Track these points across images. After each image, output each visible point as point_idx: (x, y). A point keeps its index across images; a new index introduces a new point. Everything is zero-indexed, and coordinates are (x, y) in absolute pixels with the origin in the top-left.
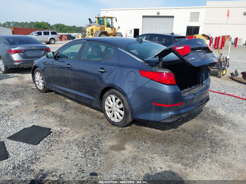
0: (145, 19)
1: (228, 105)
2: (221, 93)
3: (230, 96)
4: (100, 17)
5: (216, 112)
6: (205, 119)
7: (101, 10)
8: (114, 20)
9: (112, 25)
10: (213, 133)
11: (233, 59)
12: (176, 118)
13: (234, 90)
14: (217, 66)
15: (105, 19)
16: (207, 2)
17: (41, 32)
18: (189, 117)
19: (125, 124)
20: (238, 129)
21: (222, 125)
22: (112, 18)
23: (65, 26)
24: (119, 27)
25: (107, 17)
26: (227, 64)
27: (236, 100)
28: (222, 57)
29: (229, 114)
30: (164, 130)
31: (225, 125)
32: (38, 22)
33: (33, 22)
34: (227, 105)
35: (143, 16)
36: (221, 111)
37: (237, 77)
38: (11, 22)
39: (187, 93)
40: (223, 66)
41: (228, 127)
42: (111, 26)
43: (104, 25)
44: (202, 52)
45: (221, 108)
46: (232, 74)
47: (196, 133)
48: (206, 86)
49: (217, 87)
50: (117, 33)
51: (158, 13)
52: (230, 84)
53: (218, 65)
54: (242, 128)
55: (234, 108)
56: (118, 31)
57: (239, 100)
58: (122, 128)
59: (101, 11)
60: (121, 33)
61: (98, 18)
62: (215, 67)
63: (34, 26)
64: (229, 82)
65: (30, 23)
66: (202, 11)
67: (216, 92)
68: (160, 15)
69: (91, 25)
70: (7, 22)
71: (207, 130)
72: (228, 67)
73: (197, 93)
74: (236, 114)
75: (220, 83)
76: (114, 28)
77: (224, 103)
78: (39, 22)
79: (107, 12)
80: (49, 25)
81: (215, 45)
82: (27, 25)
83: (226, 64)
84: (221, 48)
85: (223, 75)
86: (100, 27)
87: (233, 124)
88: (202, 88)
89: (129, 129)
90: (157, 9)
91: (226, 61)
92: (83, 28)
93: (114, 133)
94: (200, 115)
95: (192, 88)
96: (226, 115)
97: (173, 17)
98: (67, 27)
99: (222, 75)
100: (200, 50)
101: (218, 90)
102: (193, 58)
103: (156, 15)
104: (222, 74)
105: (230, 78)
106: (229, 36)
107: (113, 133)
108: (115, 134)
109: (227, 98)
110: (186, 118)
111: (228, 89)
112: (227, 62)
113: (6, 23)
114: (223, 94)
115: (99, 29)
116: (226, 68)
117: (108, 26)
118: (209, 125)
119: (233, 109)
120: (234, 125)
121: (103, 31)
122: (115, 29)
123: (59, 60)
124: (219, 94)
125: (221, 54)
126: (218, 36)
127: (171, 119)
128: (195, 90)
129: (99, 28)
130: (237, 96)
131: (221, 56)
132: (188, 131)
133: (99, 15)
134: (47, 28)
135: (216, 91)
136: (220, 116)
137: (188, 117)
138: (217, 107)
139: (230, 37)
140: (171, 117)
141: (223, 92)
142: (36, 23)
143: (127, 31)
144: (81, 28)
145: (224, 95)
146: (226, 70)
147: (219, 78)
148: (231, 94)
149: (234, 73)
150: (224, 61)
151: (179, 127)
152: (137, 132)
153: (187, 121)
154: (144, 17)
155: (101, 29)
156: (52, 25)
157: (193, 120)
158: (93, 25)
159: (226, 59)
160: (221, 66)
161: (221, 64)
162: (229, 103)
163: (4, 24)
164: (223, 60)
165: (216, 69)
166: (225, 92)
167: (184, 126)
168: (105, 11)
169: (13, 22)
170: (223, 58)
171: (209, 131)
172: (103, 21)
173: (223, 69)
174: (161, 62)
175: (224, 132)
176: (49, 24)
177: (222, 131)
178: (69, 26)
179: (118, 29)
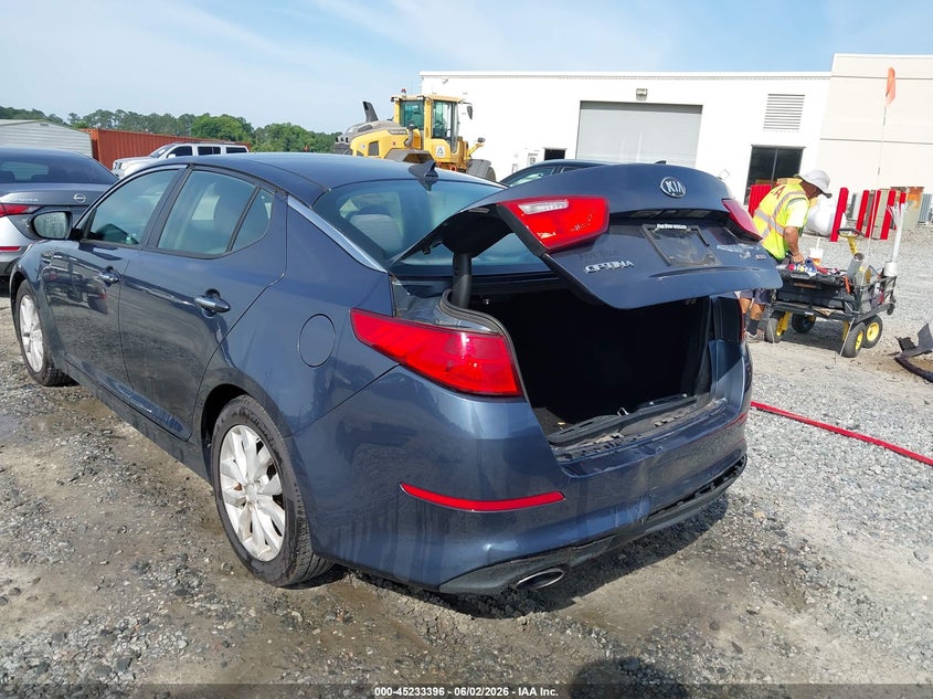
0: (588, 112)
1: (859, 491)
2: (837, 431)
3: (873, 447)
4: (409, 97)
5: (788, 529)
6: (728, 560)
7: (422, 73)
8: (462, 109)
9: (452, 130)
10: (738, 650)
11: (925, 279)
12: (523, 571)
13: (901, 415)
14: (840, 304)
15: (427, 108)
16: (836, 55)
17: (190, 148)
18: (645, 545)
19: (292, 576)
20: (876, 634)
21: (800, 605)
22: (452, 104)
23: (304, 132)
24: (481, 140)
25: (436, 101)
26: (887, 300)
27: (899, 470)
28: (863, 269)
29: (849, 539)
30: (493, 617)
31: (813, 605)
32: (208, 114)
33: (193, 116)
34: (852, 490)
35: (582, 102)
36: (813, 525)
37: (929, 355)
38: (112, 113)
39: (608, 438)
40: (866, 308)
41: (829, 619)
42: (449, 135)
43: (421, 129)
44: (695, 236)
45: (817, 506)
46: (905, 343)
47: (651, 647)
48: (724, 404)
49: (824, 401)
50: (470, 163)
51: (640, 92)
52: (892, 388)
53: (843, 301)
54: (902, 632)
55: (882, 510)
56: (477, 155)
57: (915, 471)
58: (288, 591)
59: (423, 78)
60: (489, 163)
61: (401, 102)
62: (828, 312)
63: (193, 130)
64: (889, 376)
65: (182, 118)
66: (815, 91)
67: (815, 424)
68: (649, 100)
69: (370, 128)
70: (100, 112)
71: (714, 626)
72: (890, 312)
73: (658, 442)
74: (884, 544)
75: (844, 382)
76: (462, 143)
77: (836, 479)
78: (212, 116)
79: (444, 83)
80: (247, 127)
81: (860, 223)
82: (168, 124)
83: (883, 298)
84: (884, 236)
85: (866, 344)
86: (403, 137)
87: (858, 602)
88: (701, 411)
89: (319, 599)
90: (635, 78)
91: (883, 284)
92: (339, 138)
93: (232, 618)
94: (705, 535)
95: (641, 411)
96: (836, 546)
97: (698, 109)
98: (313, 135)
99: (863, 346)
100: (676, 227)
101: (825, 415)
102: (616, 264)
103: (633, 99)
104: (860, 338)
105: (897, 360)
106: (921, 189)
107: (224, 616)
108: (230, 625)
109: (861, 453)
110: (628, 554)
111: (875, 413)
112: (888, 289)
113: (95, 115)
114: (846, 434)
115: (400, 145)
116: (882, 315)
117: (439, 133)
118: (732, 596)
119: (874, 517)
120: (865, 606)
121: (416, 152)
122: (465, 146)
123: (95, 250)
124: (824, 433)
125: (860, 256)
126: (872, 187)
127: (492, 577)
128: (657, 421)
129: (400, 141)
130: (909, 446)
131: (859, 265)
132: (613, 629)
133: (404, 91)
134: (240, 138)
135: (814, 416)
136: (802, 548)
137: (640, 547)
138: (798, 498)
139: (925, 192)
140: (493, 565)
141: (845, 423)
142: (201, 118)
143: (516, 156)
144: (335, 137)
145: (845, 441)
146: (880, 322)
147: (845, 355)
148: (884, 434)
149: (915, 341)
150: (873, 287)
151: (576, 599)
152: (346, 621)
153: (630, 565)
154: (584, 104)
155: (409, 145)
156: (259, 129)
157: (661, 563)
158: (379, 126)
159: (882, 276)
160: (857, 305)
161: (858, 297)
162: (864, 480)
163: (88, 119)
164: (868, 281)
165: (832, 316)
166: (857, 427)
167: (604, 595)
168: (440, 80)
169: (120, 111)
170: (868, 275)
171: (723, 638)
172: (420, 112)
173: (868, 322)
174: (465, 279)
175: (799, 648)
176: (249, 125)
177: (792, 638)
178: (321, 134)
179: (478, 146)
